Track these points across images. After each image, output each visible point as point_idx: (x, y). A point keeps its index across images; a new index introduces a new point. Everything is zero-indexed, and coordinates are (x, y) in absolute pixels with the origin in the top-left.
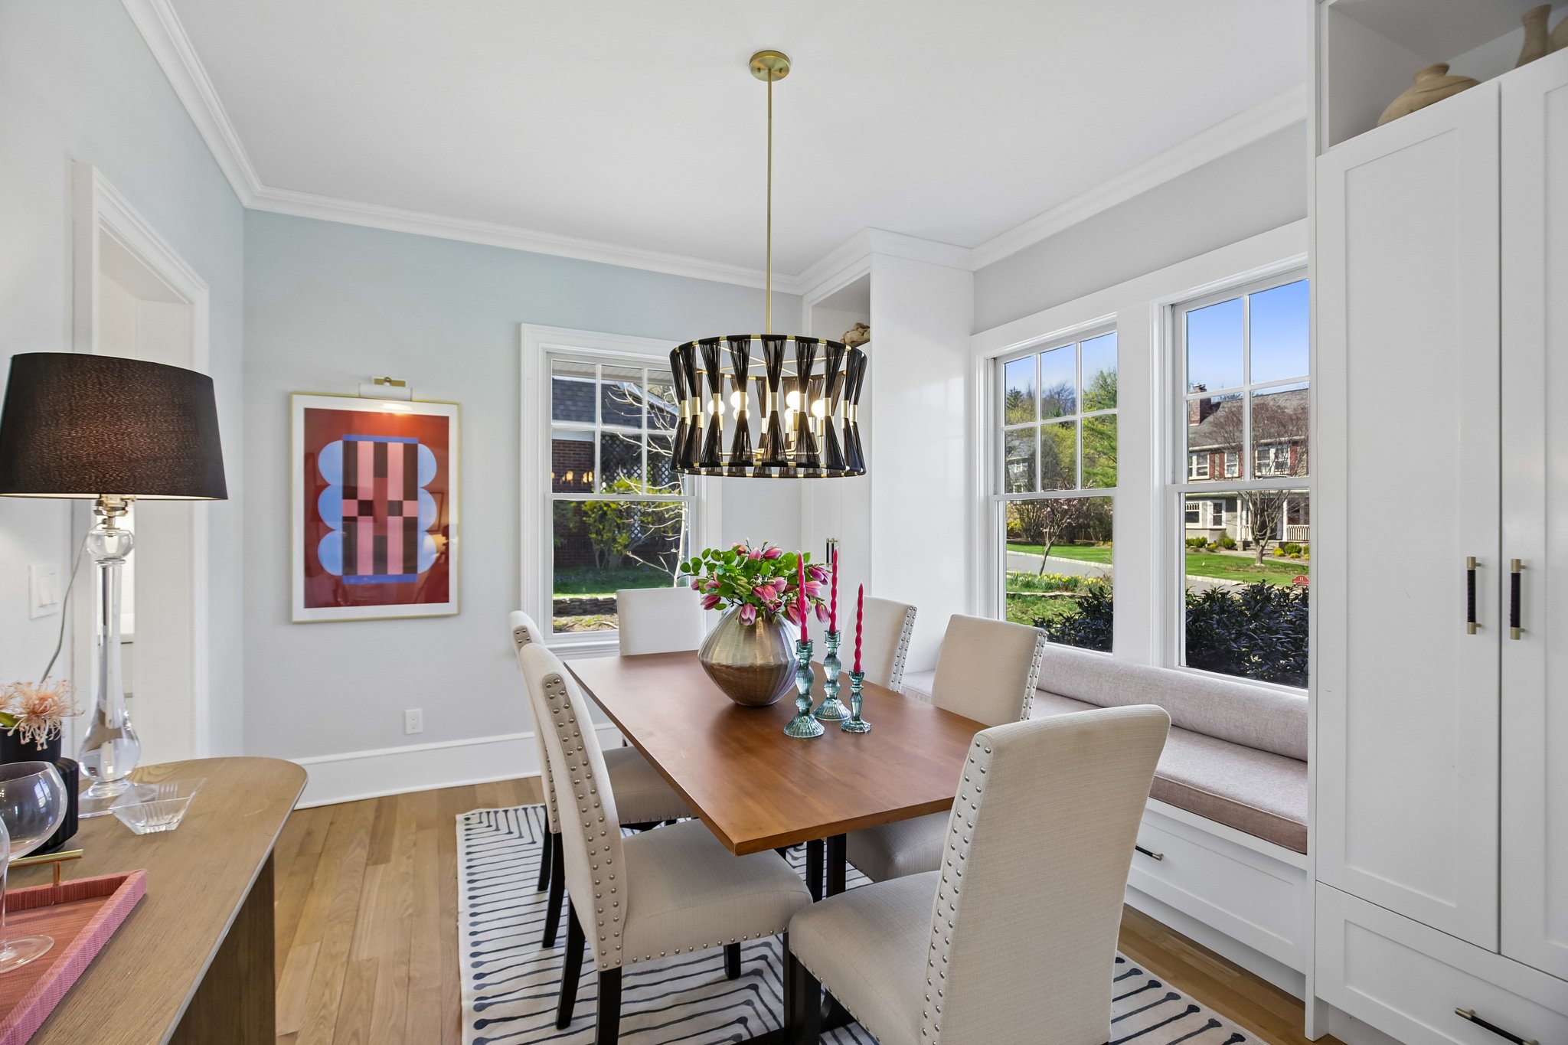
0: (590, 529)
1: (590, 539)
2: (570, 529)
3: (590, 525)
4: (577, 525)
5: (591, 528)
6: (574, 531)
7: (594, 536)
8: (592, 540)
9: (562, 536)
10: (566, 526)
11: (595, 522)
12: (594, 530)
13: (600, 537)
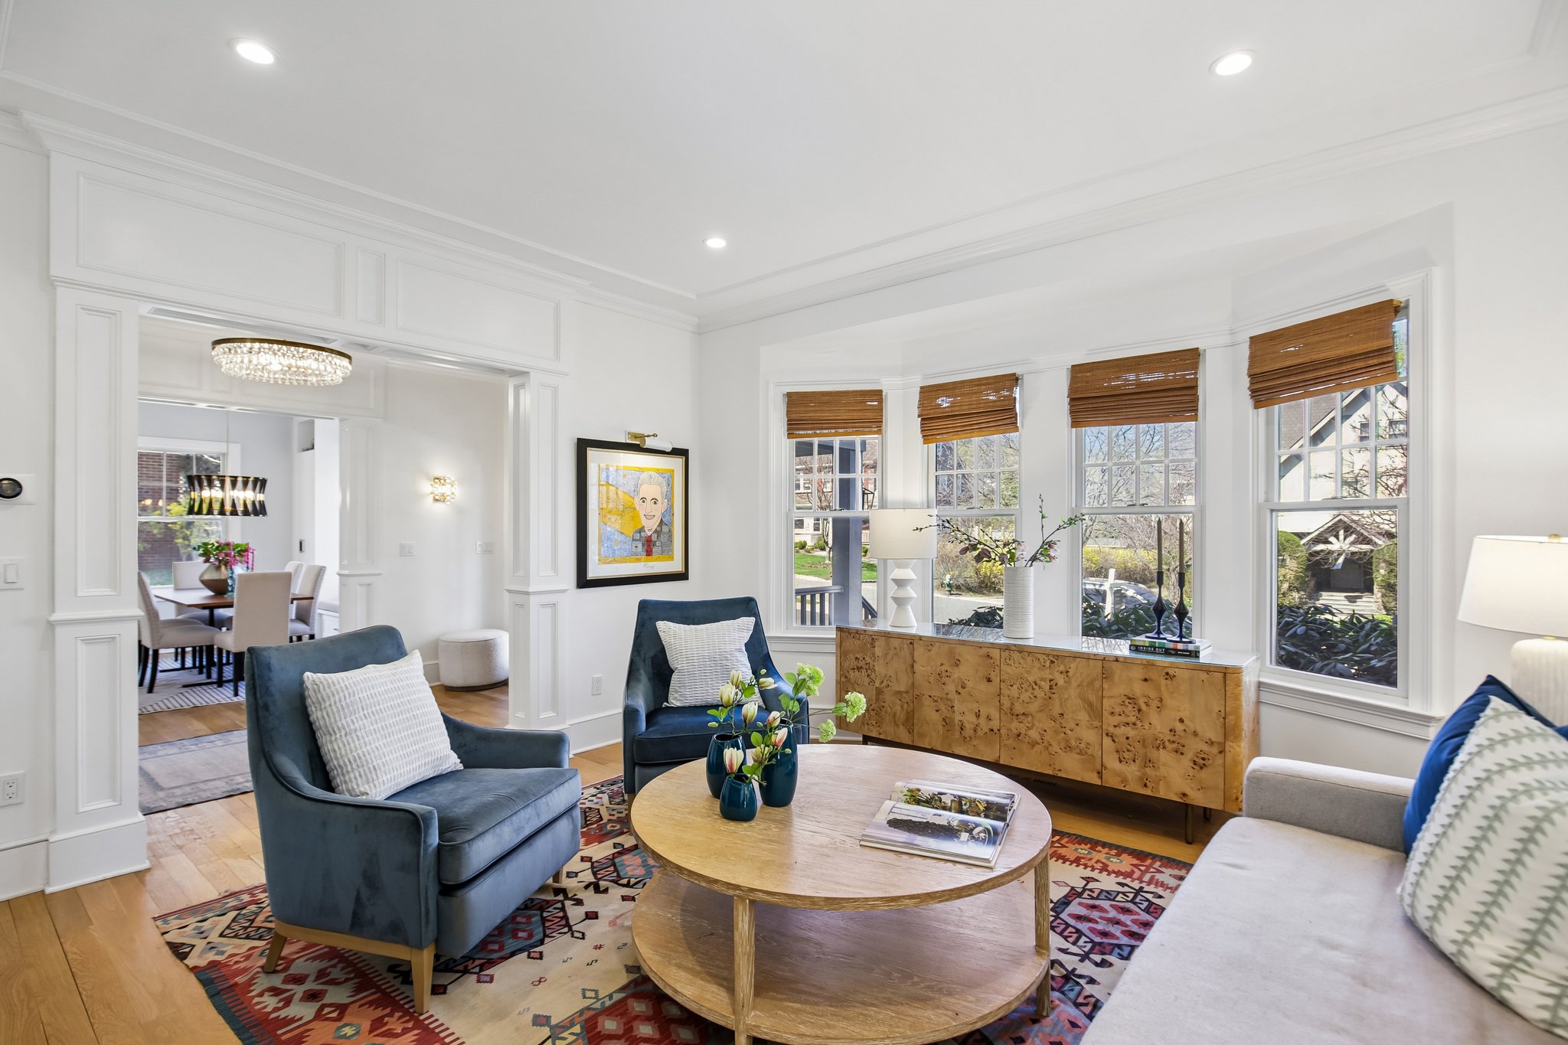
0: (176, 535)
1: (176, 544)
2: (154, 535)
3: (176, 531)
4: (162, 531)
5: (178, 533)
6: (159, 536)
7: (180, 541)
8: (179, 545)
9: (145, 541)
10: (150, 532)
11: (182, 528)
12: (181, 536)
13: (187, 542)
